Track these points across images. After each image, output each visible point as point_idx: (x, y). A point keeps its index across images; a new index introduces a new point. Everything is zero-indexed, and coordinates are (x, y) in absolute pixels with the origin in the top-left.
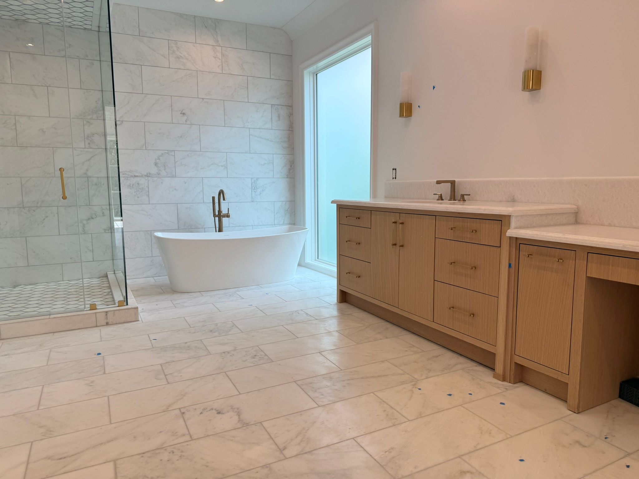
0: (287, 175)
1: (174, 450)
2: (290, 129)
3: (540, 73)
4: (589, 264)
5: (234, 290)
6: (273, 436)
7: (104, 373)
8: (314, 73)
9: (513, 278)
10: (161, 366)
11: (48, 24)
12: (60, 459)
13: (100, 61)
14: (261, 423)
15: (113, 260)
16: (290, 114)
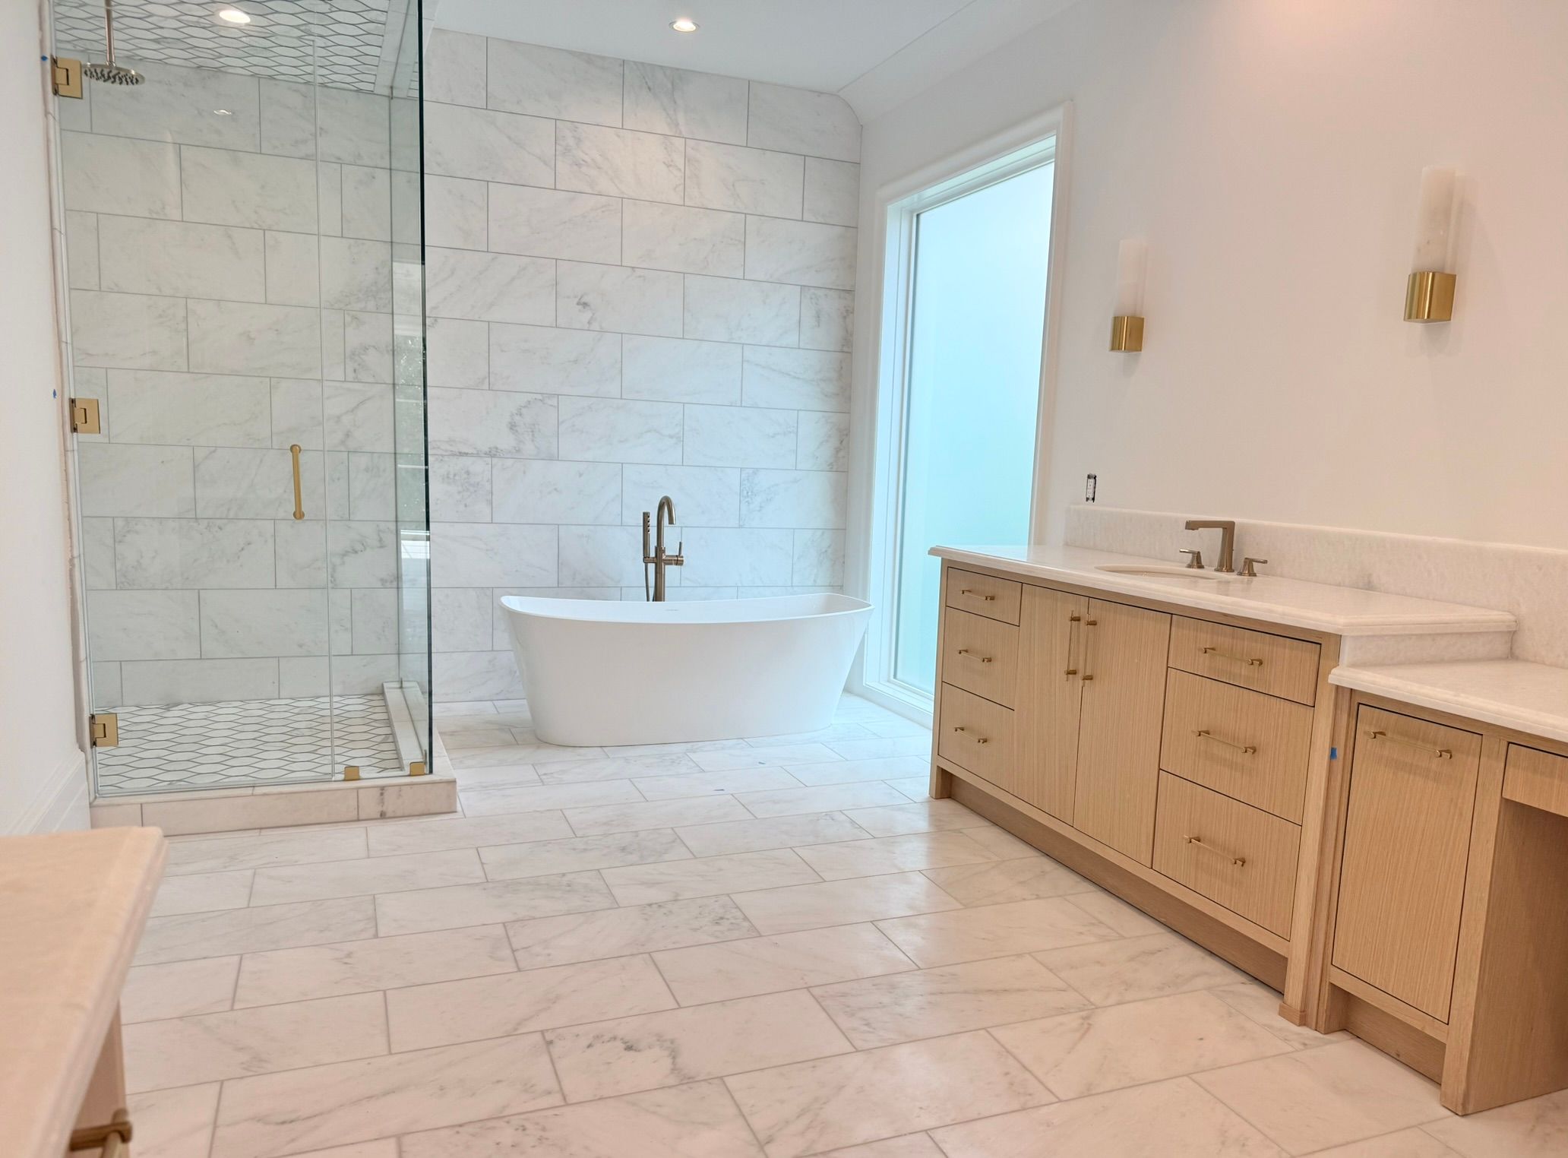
0: (831, 464)
1: (527, 1125)
2: (845, 349)
3: (1451, 280)
4: (1510, 771)
5: (683, 747)
6: (745, 1110)
7: (376, 936)
8: (911, 212)
9: (1338, 784)
10: (505, 927)
11: (271, 77)
12: (283, 1123)
13: (391, 169)
14: (721, 1078)
15: (399, 654)
16: (847, 311)
